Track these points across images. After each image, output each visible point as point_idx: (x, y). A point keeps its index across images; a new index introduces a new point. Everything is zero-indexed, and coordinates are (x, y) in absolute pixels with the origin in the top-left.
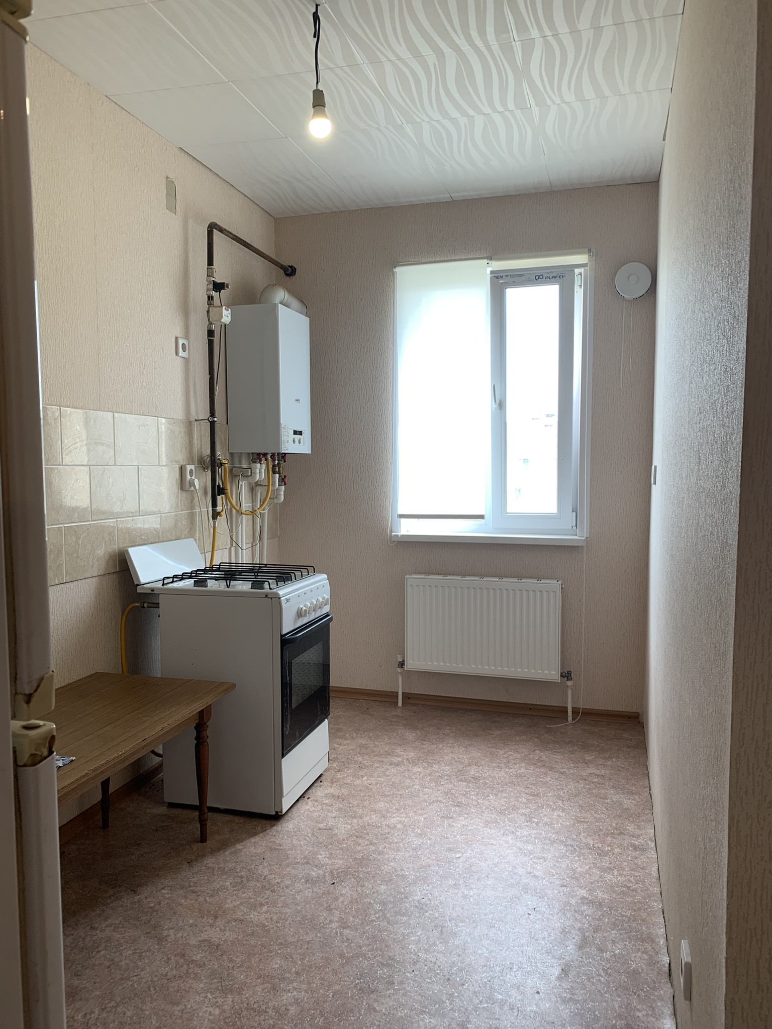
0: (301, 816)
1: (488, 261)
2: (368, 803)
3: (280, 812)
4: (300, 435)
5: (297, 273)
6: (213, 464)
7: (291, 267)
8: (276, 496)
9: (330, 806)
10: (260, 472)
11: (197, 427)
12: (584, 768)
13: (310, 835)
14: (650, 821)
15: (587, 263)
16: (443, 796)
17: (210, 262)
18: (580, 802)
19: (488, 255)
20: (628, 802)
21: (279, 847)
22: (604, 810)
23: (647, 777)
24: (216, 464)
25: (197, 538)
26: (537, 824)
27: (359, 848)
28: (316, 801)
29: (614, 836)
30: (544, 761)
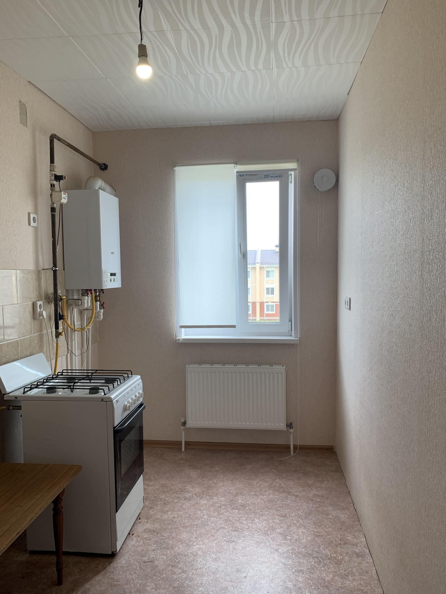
0: (130, 552)
1: (235, 165)
2: (175, 534)
3: (115, 552)
4: (114, 276)
5: (108, 169)
6: (56, 299)
7: (104, 164)
8: (97, 317)
9: (149, 540)
10: (88, 302)
11: (43, 274)
12: (309, 490)
13: (138, 569)
14: (361, 531)
15: (297, 168)
16: (225, 523)
17: (52, 161)
18: (314, 519)
19: (234, 161)
20: (343, 516)
21: (117, 583)
22: (330, 524)
23: (349, 495)
24: (58, 300)
25: (45, 351)
26: (291, 540)
27: (175, 577)
28: (139, 536)
29: (341, 545)
30: (283, 487)
